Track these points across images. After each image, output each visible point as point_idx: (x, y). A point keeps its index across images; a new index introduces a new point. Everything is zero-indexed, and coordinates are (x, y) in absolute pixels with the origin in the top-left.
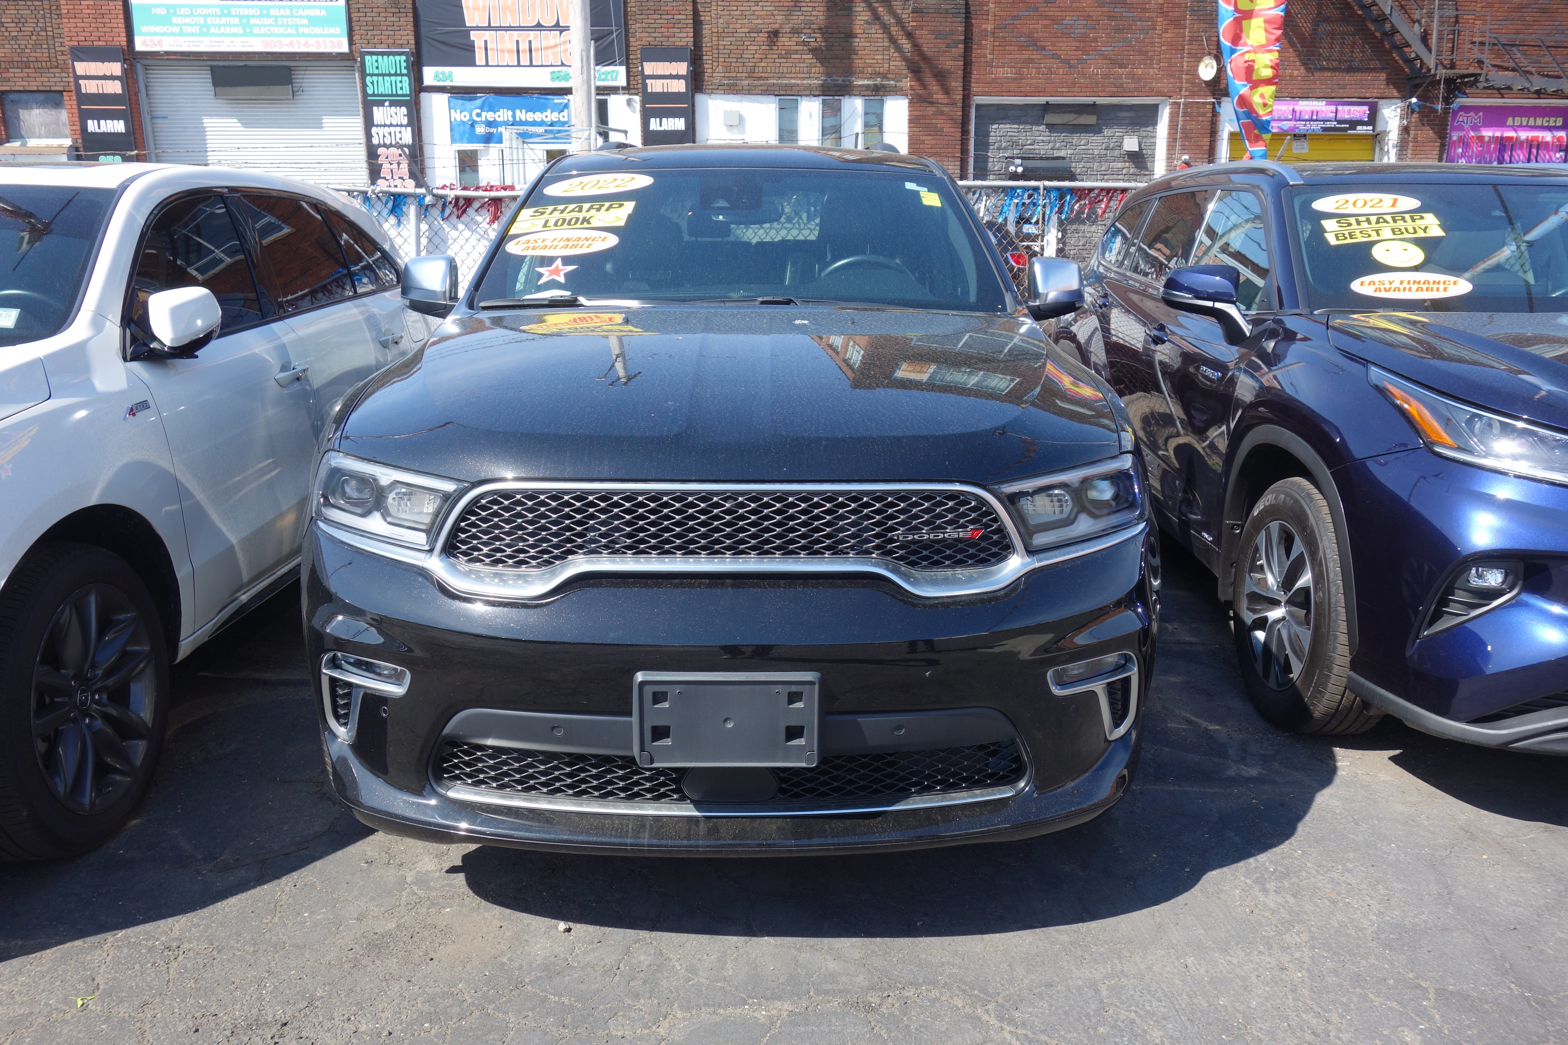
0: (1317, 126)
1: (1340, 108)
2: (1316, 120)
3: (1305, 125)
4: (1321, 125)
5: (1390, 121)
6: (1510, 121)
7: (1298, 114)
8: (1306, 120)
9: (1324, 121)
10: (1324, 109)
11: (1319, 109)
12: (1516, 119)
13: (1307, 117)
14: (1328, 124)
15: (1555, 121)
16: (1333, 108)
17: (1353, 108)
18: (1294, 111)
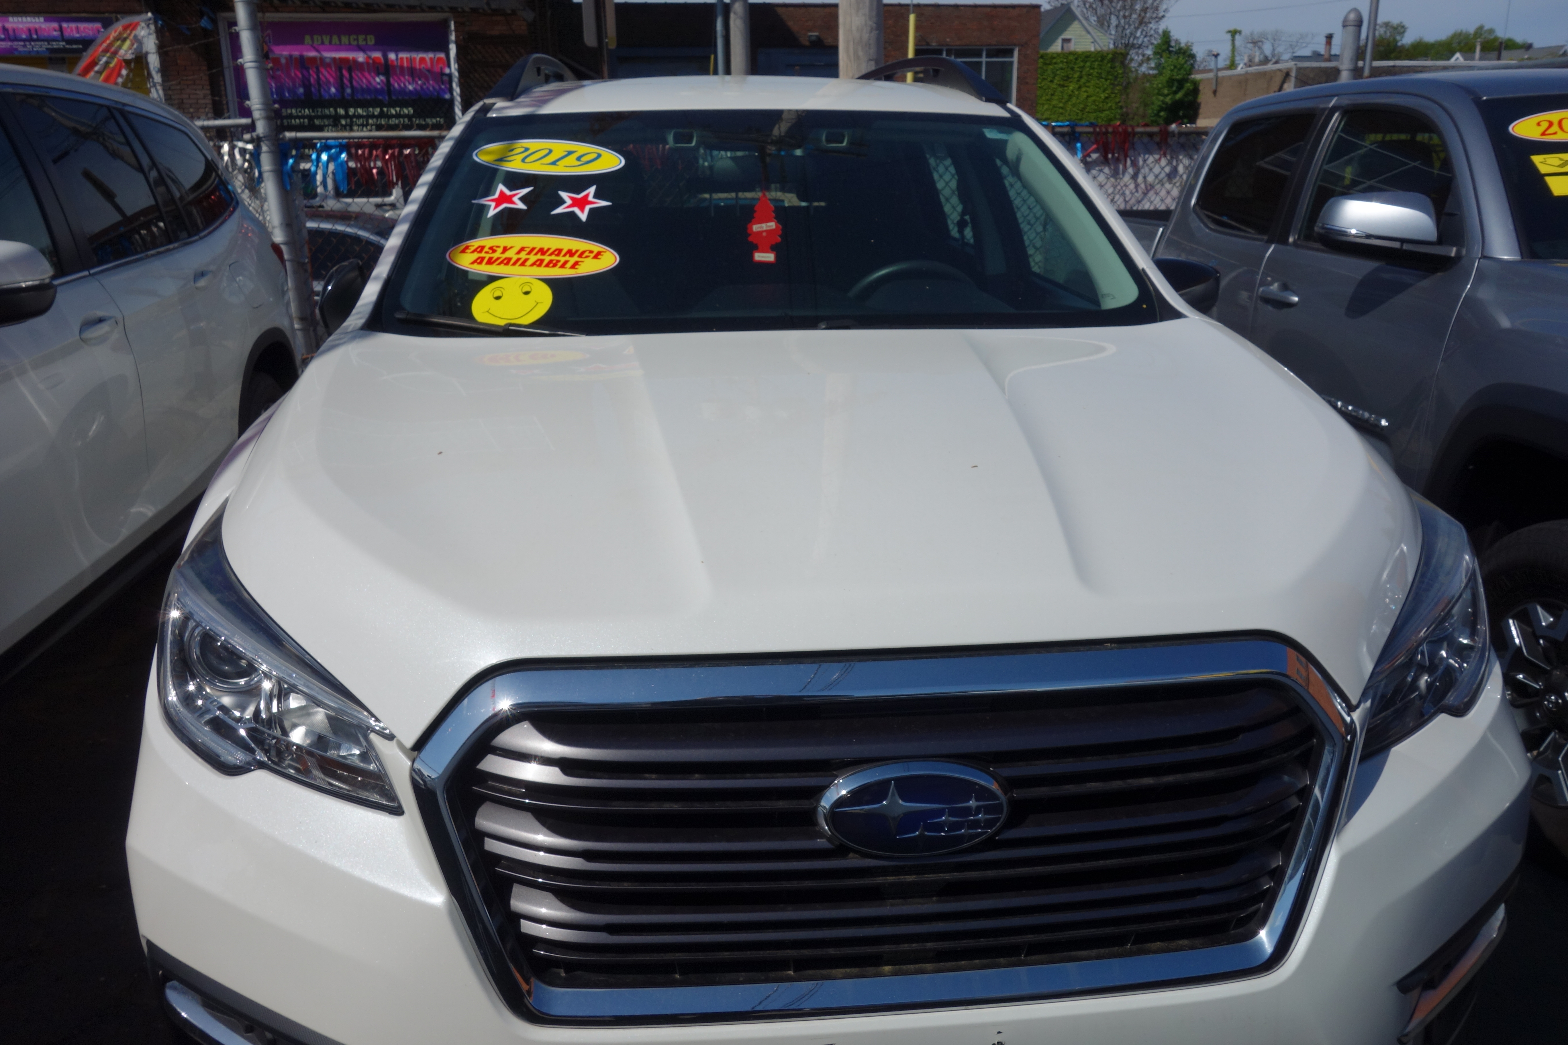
0: (40, 47)
1: (65, 25)
2: (38, 40)
3: (25, 46)
4: (45, 45)
5: (145, 40)
6: (307, 39)
7: (11, 33)
8: (24, 40)
9: (49, 40)
10: (43, 26)
11: (37, 26)
12: (315, 37)
13: (24, 36)
14: (55, 45)
15: (366, 40)
16: (55, 25)
17: (82, 26)
18: (5, 30)
